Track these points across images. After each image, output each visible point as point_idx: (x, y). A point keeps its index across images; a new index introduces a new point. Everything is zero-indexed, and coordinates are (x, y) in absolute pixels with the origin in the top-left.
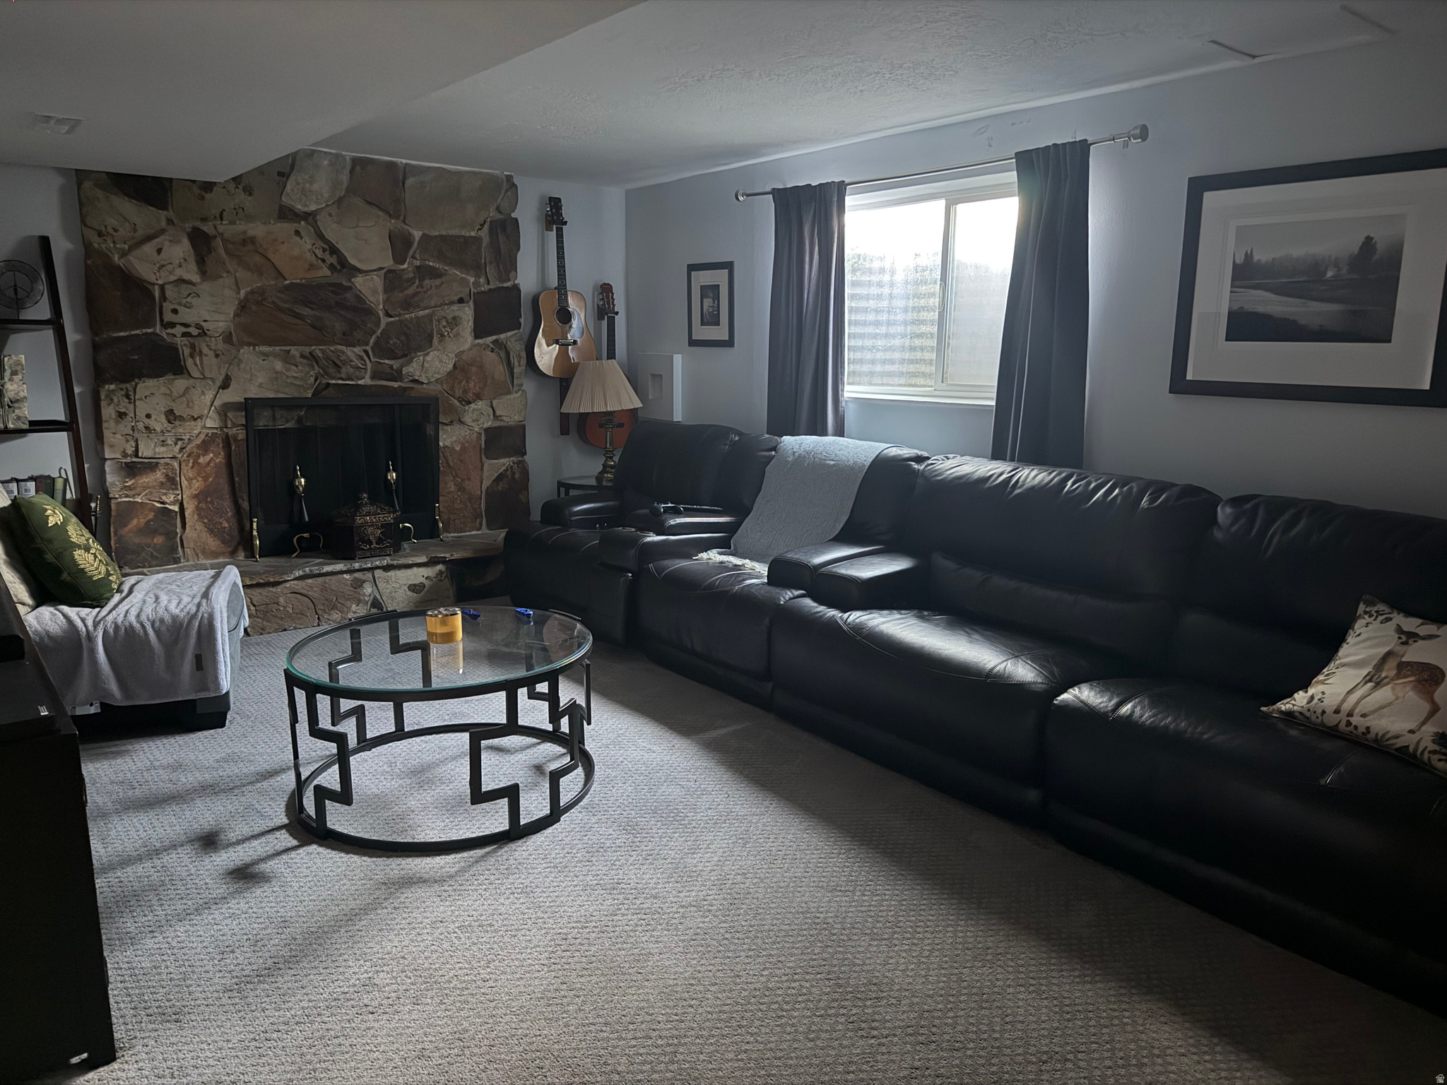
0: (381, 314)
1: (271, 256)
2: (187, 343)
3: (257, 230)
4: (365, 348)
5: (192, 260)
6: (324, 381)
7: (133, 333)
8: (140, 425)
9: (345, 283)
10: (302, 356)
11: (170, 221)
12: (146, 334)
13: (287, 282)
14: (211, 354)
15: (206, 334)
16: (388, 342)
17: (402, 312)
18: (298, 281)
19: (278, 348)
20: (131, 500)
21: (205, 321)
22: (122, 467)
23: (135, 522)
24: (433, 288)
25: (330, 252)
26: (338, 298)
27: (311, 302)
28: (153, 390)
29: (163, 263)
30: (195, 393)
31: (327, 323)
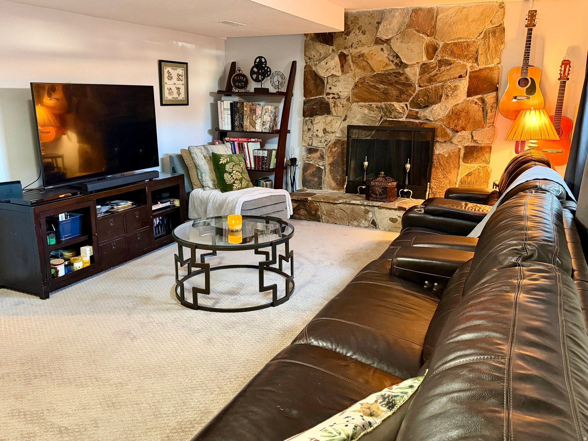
0: (417, 86)
1: (369, 61)
2: (333, 101)
3: (365, 50)
4: (406, 103)
5: (339, 65)
6: (385, 119)
7: (316, 97)
8: (315, 134)
9: (401, 72)
10: (377, 107)
11: (333, 50)
12: (320, 98)
13: (376, 73)
14: (341, 106)
15: (340, 98)
16: (418, 100)
17: (427, 84)
18: (380, 72)
19: (367, 103)
20: (309, 162)
21: (340, 92)
22: (307, 150)
23: (309, 171)
24: (446, 71)
25: (395, 57)
26: (396, 79)
27: (384, 82)
28: (320, 120)
29: (327, 68)
30: (334, 122)
31: (390, 91)
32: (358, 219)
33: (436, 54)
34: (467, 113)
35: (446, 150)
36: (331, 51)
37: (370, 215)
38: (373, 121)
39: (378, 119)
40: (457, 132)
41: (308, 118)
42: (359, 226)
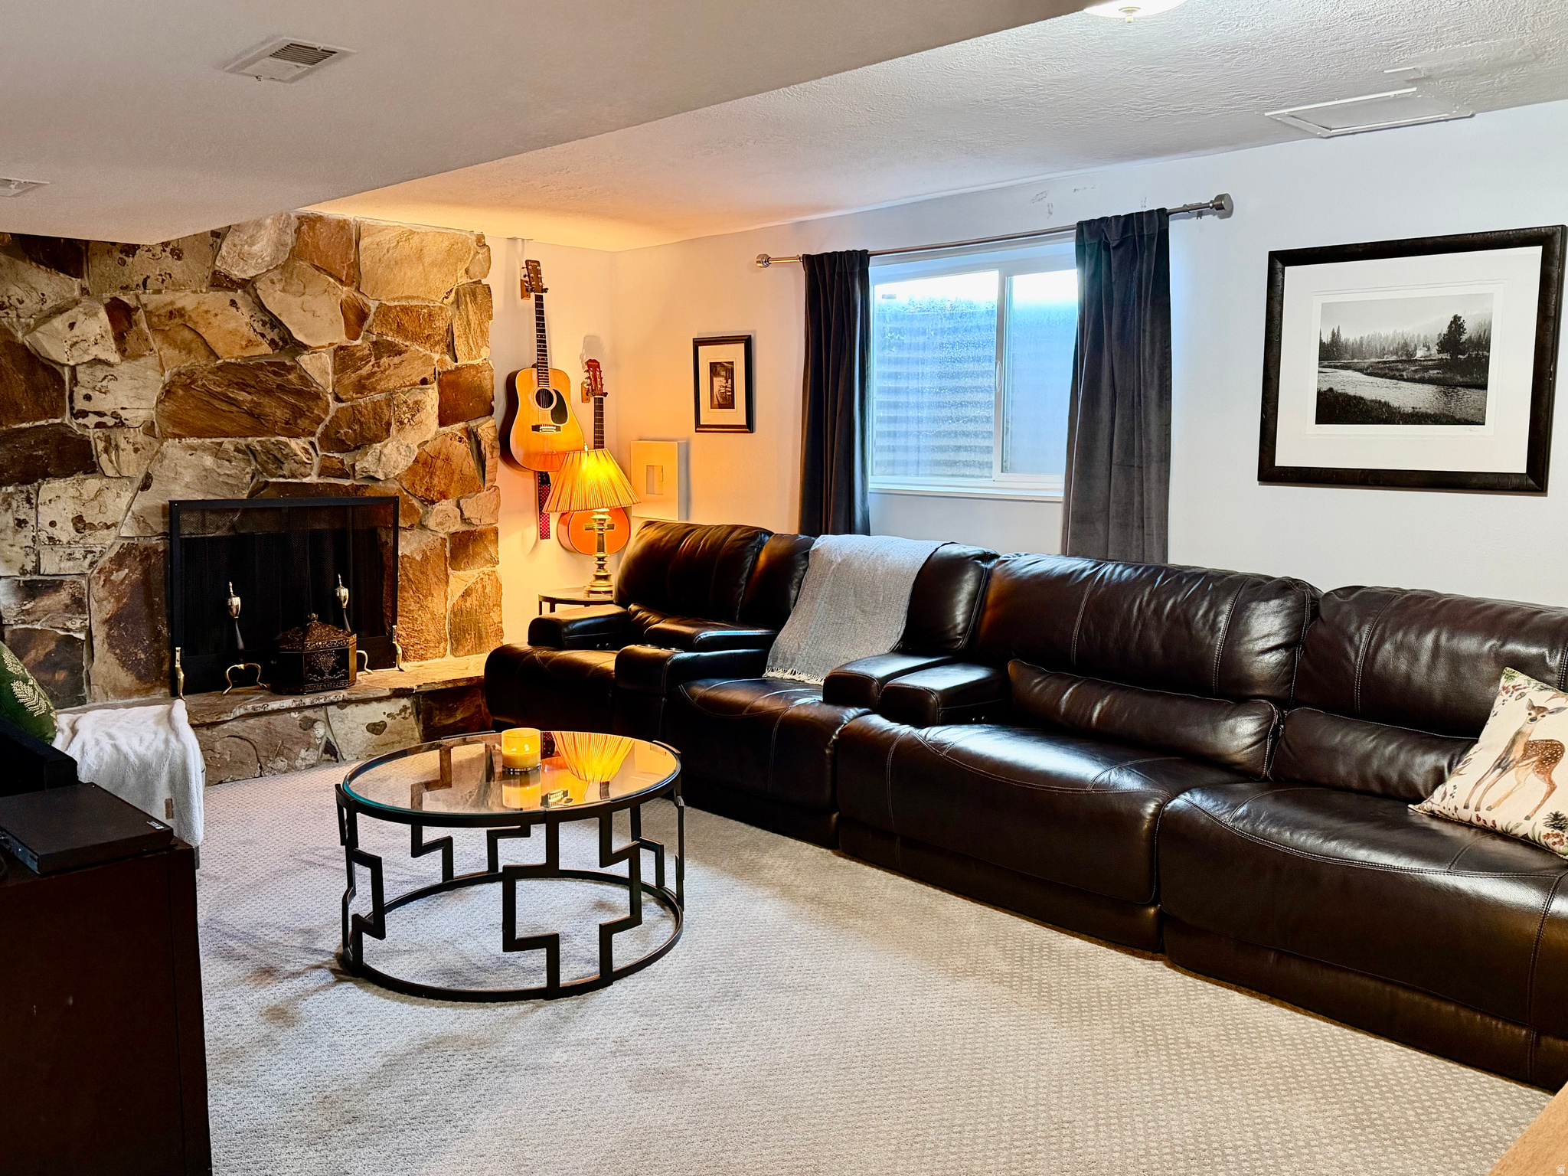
1: (201, 330)
2: (101, 435)
3: (186, 300)
4: (310, 439)
5: (111, 335)
6: (262, 480)
7: (38, 423)
8: (43, 536)
9: (288, 363)
10: (237, 450)
11: (84, 291)
12: (53, 425)
13: (220, 362)
14: (130, 447)
15: (123, 424)
16: (339, 432)
17: (354, 396)
18: (233, 360)
19: (208, 440)
20: (29, 626)
21: (122, 408)
22: (19, 586)
23: (33, 654)
24: (392, 367)
25: (268, 325)
26: (279, 380)
27: (248, 386)
28: (59, 493)
29: (75, 340)
30: (109, 497)
31: (268, 410)
32: (285, 750)
33: (366, 326)
34: (447, 459)
35: (416, 546)
36: (77, 293)
37: (320, 730)
38: (231, 486)
39: (245, 481)
40: (433, 502)
41: (11, 489)
42: (292, 769)
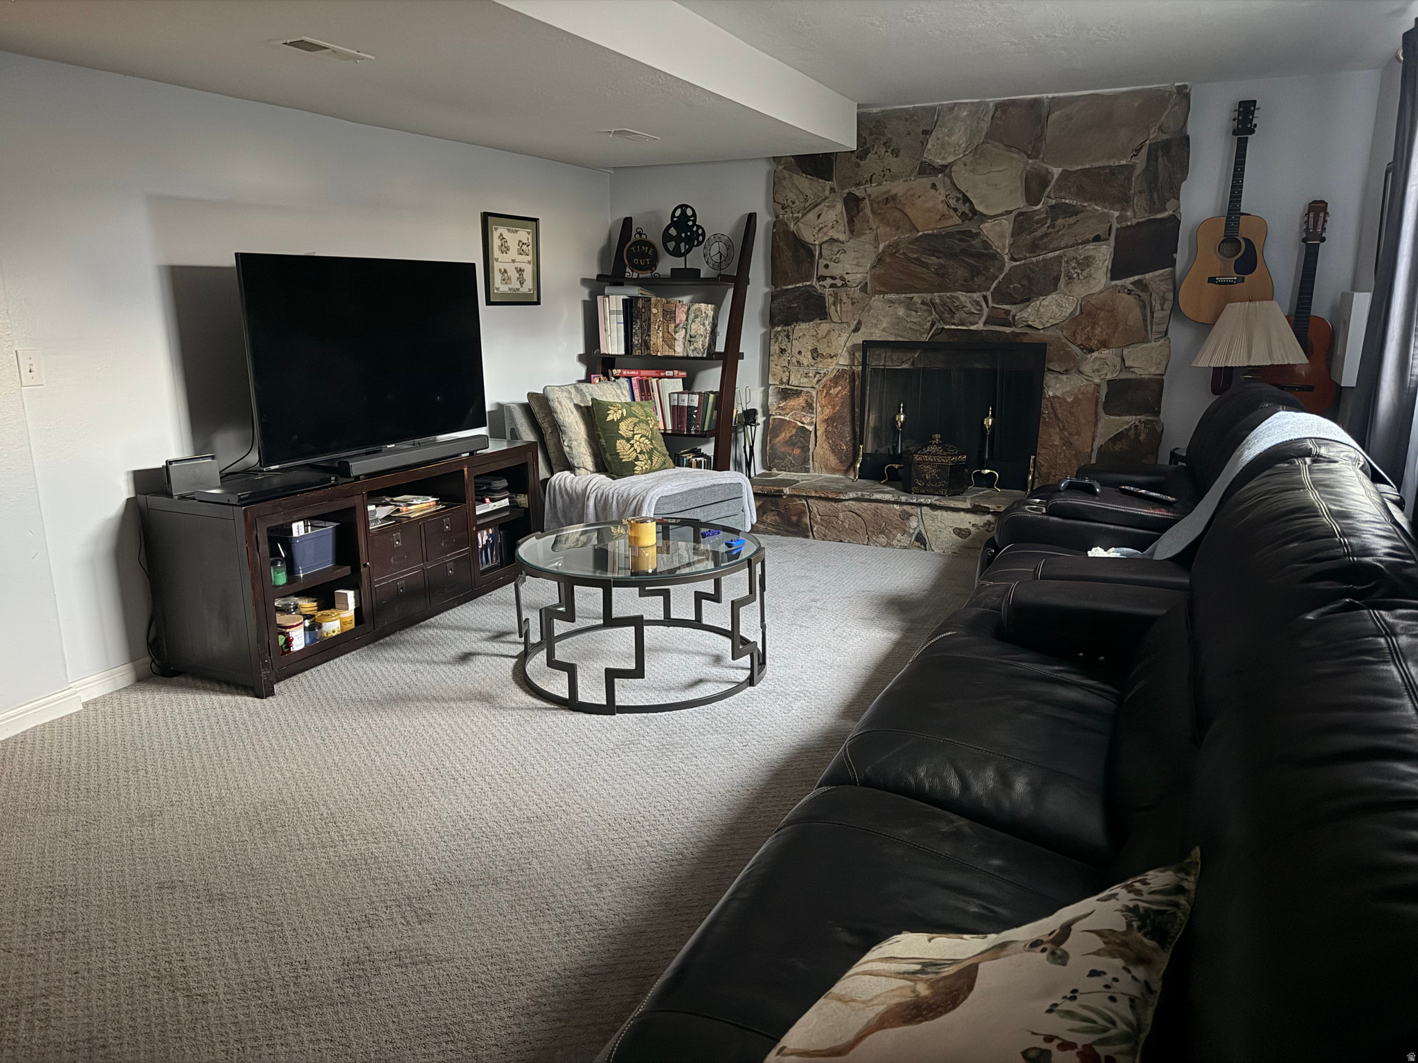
0: (1006, 258)
1: (908, 210)
2: (832, 293)
3: (898, 188)
4: (984, 293)
5: (843, 221)
6: (941, 327)
7: (797, 285)
8: (794, 360)
9: (974, 231)
10: (923, 303)
11: (832, 190)
12: (806, 286)
13: (920, 233)
14: (849, 301)
15: (847, 285)
16: (1009, 287)
17: (1028, 255)
18: (930, 232)
19: (904, 295)
21: (847, 273)
22: (779, 392)
23: (783, 435)
24: (1067, 227)
25: (961, 201)
26: (964, 245)
27: (938, 251)
28: (805, 332)
29: (820, 226)
30: (834, 335)
31: (950, 270)
32: (887, 531)
33: (1046, 193)
34: (1112, 311)
35: (1068, 389)
36: (827, 193)
37: (913, 523)
38: (916, 331)
39: (925, 327)
40: (1091, 351)
41: (779, 328)
42: (889, 545)
